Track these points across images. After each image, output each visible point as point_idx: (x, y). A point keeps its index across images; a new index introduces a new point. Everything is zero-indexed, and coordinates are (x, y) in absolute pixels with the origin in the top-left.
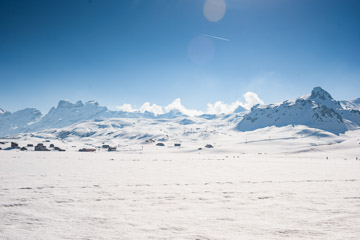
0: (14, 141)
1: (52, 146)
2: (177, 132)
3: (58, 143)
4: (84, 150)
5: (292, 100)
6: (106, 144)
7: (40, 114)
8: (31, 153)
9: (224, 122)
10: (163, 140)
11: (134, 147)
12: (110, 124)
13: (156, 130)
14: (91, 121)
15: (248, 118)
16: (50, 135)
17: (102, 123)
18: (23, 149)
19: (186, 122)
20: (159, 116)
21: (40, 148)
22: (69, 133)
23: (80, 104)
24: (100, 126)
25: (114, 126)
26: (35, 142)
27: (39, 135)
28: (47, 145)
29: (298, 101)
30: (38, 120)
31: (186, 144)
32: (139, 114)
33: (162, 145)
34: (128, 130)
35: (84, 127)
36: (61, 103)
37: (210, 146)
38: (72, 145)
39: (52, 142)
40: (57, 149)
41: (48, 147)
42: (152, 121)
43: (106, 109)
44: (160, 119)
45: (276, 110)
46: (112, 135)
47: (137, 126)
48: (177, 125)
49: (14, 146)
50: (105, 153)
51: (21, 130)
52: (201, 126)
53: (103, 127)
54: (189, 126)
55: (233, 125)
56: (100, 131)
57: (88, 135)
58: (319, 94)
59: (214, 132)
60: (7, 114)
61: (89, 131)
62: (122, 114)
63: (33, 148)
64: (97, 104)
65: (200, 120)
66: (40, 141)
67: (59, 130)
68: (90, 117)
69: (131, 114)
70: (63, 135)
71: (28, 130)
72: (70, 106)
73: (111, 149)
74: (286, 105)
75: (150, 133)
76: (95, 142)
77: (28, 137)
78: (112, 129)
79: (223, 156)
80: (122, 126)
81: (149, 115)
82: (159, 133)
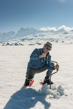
0: (8, 42)
1: (20, 44)
2: (63, 37)
3: (21, 43)
4: (30, 45)
6: (37, 42)
7: (15, 33)
8: (14, 46)
10: (58, 40)
12: (38, 35)
14: (32, 35)
16: (19, 40)
17: (36, 35)
18: (11, 45)
19: (66, 33)
20: (56, 32)
21: (16, 44)
22: (25, 39)
24: (35, 36)
25: (40, 36)
26: (14, 42)
27: (15, 40)
30: (14, 35)
31: (66, 41)
32: (48, 31)
33: (57, 42)
34: (45, 37)
35: (30, 37)
36: (21, 29)
38: (26, 43)
39: (20, 42)
40: (21, 45)
41: (18, 44)
42: (53, 33)
43: (37, 30)
44: (56, 33)
46: (39, 39)
47: (48, 35)
48: (62, 34)
49: (8, 44)
51: (9, 39)
53: (36, 36)
54: (67, 35)
56: (35, 38)
57: (31, 39)
60: (5, 33)
61: (31, 38)
62: (42, 31)
63: (14, 45)
64: (33, 28)
65: (71, 32)
66: (16, 42)
67: (21, 38)
68: (31, 33)
69: (45, 31)
70: (23, 40)
71: (12, 39)
72: (24, 30)
73: (39, 44)
75: (53, 38)
76: (34, 42)
77: (12, 41)
78: (39, 37)
80: (43, 36)
81: (52, 31)
82: (56, 37)
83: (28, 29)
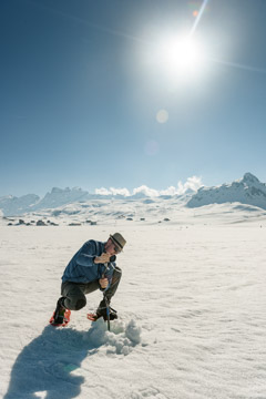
0: (21, 218)
1: (49, 222)
2: (142, 209)
3: (53, 220)
4: (72, 224)
5: (229, 183)
6: (89, 219)
7: (38, 198)
8: (34, 227)
9: (177, 201)
10: (132, 215)
11: (109, 221)
12: (90, 204)
13: (126, 208)
14: (77, 203)
15: (195, 197)
16: (47, 214)
17: (85, 204)
18: (28, 224)
19: (148, 202)
20: (128, 197)
21: (40, 223)
22: (60, 212)
23: (68, 190)
24: (84, 206)
25: (94, 206)
26: (37, 219)
27: (39, 213)
28: (45, 221)
29: (233, 183)
30: (37, 202)
31: (149, 219)
32: (112, 196)
33: (131, 219)
34: (105, 208)
35: (71, 207)
36: (54, 189)
37: (167, 220)
38: (63, 220)
39: (48, 219)
40: (52, 224)
41: (46, 223)
42: (123, 201)
43: (87, 193)
44: (129, 200)
45: (217, 191)
46: (93, 213)
47: (111, 205)
48: (142, 204)
49: (21, 222)
50: (88, 226)
51: (25, 210)
52: (160, 205)
53: (86, 206)
54: (151, 205)
55: (184, 203)
56: (84, 210)
57: (74, 213)
58: (249, 178)
59: (170, 209)
60: (15, 198)
61: (75, 210)
62: (99, 196)
63: (35, 224)
64: (80, 189)
65: (159, 200)
66: (40, 218)
67: (53, 210)
68: (75, 200)
69: (106, 196)
70: (56, 214)
71: (30, 210)
72: (61, 191)
73: (92, 224)
74: (224, 187)
75: (122, 210)
76: (80, 218)
77: (31, 215)
78: (93, 208)
79: (178, 227)
80: (100, 206)
81: (119, 197)
82: (127, 210)
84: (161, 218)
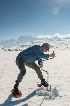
0: (9, 48)
1: (19, 50)
2: (57, 44)
7: (15, 40)
10: (52, 46)
12: (36, 42)
14: (30, 42)
16: (19, 46)
17: (33, 42)
18: (12, 51)
19: (60, 40)
20: (51, 39)
21: (16, 50)
22: (24, 46)
25: (37, 43)
27: (16, 46)
28: (18, 49)
30: (15, 42)
31: (60, 48)
32: (44, 38)
33: (52, 48)
35: (28, 43)
36: (21, 36)
37: (68, 48)
39: (19, 48)
43: (34, 37)
48: (57, 41)
49: (9, 50)
51: (10, 45)
52: (65, 42)
54: (61, 42)
59: (69, 43)
60: (6, 41)
61: (30, 45)
62: (39, 39)
63: (14, 50)
64: (31, 36)
65: (64, 39)
66: (16, 48)
67: (21, 45)
68: (30, 40)
69: (42, 38)
71: (12, 45)
72: (24, 37)
77: (13, 47)
80: (39, 43)
81: (47, 39)
83: (26, 37)
84: (65, 47)
